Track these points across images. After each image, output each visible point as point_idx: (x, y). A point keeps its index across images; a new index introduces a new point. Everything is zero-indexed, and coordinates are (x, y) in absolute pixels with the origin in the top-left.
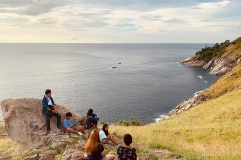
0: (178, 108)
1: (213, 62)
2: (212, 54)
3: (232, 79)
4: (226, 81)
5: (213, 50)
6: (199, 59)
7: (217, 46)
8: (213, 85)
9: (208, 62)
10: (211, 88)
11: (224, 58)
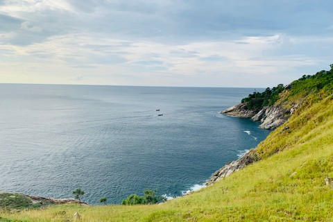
0: (216, 175)
1: (264, 112)
2: (263, 101)
3: (285, 135)
4: (277, 137)
5: (263, 96)
6: (246, 108)
7: (268, 91)
8: (261, 143)
9: (257, 112)
10: (259, 147)
11: (277, 107)
